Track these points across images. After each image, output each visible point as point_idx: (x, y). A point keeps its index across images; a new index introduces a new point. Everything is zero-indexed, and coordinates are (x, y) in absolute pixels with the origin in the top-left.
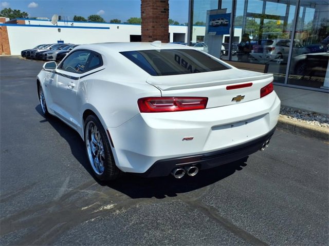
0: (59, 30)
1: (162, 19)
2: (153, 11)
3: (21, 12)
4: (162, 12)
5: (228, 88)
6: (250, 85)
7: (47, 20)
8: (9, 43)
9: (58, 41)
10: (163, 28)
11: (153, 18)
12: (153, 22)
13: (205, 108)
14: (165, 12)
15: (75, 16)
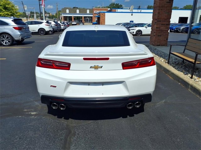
0: (132, 15)
1: (167, 7)
2: (160, 2)
3: (119, 5)
4: (167, 2)
5: (84, 59)
6: (108, 59)
7: (127, 9)
8: (105, 22)
9: (130, 21)
10: (167, 14)
11: (159, 7)
12: (159, 10)
13: (69, 69)
14: (170, 2)
15: (149, 6)
